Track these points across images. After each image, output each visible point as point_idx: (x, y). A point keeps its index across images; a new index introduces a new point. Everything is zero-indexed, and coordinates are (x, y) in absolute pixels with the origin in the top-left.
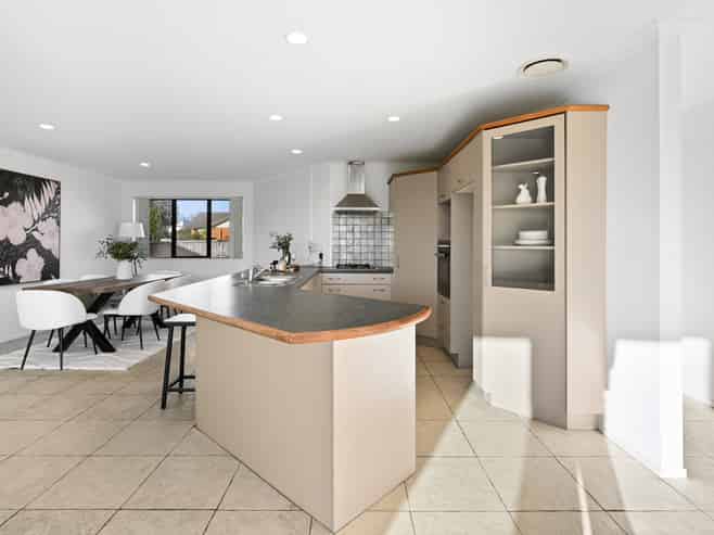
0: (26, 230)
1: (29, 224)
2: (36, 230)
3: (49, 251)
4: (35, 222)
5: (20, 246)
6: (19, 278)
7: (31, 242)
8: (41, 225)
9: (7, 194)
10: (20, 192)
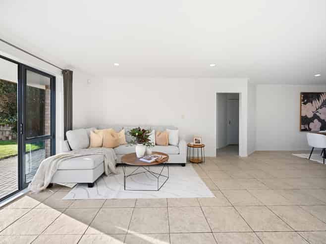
0: (313, 112)
1: (314, 110)
2: (318, 112)
3: (324, 120)
4: (317, 109)
5: (311, 118)
6: (311, 129)
7: (315, 117)
8: (320, 110)
9: (306, 101)
10: (311, 99)
